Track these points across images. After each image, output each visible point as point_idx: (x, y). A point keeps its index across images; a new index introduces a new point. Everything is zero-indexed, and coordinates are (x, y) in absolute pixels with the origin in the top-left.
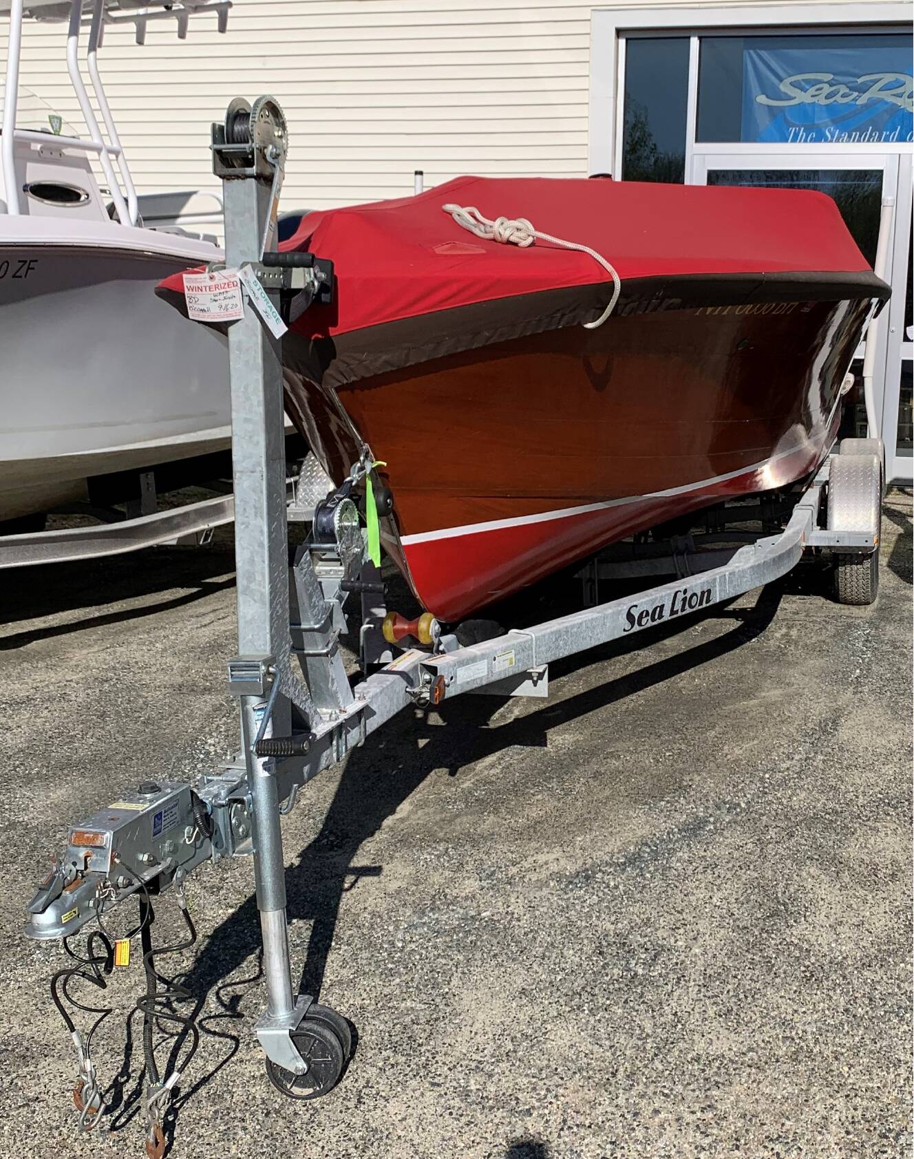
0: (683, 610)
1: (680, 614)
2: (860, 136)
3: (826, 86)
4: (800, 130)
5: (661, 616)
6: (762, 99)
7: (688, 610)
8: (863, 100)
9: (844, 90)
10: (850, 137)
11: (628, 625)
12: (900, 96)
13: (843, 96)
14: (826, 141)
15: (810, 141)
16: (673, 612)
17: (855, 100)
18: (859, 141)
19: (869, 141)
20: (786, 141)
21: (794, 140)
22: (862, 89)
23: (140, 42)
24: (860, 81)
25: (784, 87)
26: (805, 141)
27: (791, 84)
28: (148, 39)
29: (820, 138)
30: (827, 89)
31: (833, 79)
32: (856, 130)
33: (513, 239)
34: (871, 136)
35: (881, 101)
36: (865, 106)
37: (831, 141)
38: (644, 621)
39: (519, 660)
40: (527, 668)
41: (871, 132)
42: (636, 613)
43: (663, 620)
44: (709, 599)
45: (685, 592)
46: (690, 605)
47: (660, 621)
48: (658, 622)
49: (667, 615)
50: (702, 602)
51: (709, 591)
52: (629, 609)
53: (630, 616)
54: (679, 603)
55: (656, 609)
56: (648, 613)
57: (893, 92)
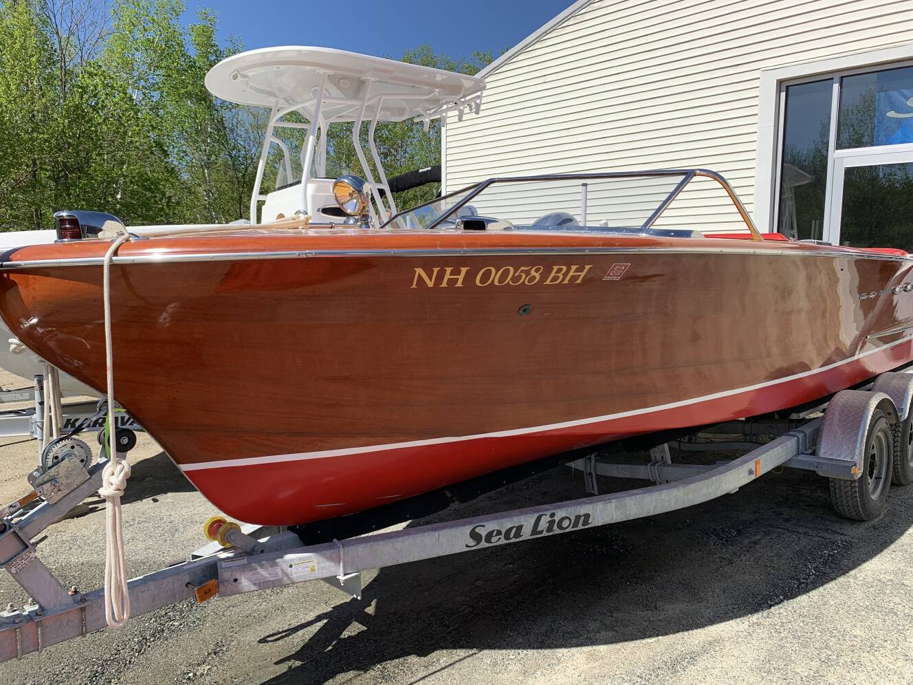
0: (550, 529)
1: (545, 534)
5: (518, 535)
6: (892, 114)
7: (556, 531)
11: (472, 542)
16: (534, 531)
25: (910, 103)
38: (494, 539)
39: (323, 568)
40: (333, 575)
42: (483, 532)
43: (521, 539)
44: (586, 523)
45: (552, 515)
46: (560, 527)
47: (518, 540)
48: (513, 540)
49: (526, 534)
50: (576, 524)
51: (587, 516)
52: (474, 529)
53: (475, 536)
54: (543, 524)
55: (511, 529)
56: (499, 533)
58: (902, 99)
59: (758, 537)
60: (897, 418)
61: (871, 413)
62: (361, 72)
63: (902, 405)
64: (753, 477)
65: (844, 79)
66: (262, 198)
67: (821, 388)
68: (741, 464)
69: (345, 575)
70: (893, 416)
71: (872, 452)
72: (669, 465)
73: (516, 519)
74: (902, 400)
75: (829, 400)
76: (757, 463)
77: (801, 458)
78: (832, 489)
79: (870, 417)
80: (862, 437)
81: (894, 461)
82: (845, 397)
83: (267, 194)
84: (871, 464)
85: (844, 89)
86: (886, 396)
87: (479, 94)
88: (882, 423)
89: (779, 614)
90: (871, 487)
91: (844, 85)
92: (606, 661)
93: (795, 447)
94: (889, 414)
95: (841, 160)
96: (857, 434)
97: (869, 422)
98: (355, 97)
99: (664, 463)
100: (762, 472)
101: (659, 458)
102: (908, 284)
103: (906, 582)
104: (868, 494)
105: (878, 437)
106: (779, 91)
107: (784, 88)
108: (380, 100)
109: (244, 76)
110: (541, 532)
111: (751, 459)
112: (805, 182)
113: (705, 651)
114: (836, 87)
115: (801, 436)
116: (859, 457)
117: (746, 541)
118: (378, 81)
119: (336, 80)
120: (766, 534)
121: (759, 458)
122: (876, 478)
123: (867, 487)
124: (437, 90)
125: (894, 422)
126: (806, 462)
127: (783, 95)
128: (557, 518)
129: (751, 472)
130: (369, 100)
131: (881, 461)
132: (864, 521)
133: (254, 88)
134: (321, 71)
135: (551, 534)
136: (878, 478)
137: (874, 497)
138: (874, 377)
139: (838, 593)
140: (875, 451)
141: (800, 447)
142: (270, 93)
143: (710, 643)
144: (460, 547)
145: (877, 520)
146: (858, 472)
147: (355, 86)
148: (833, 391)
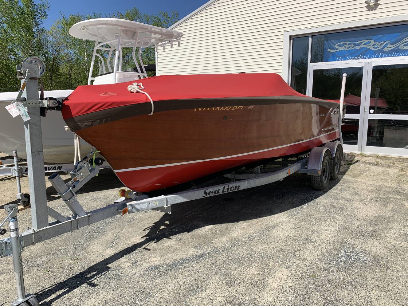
0: (228, 191)
1: (226, 192)
2: (357, 58)
3: (347, 45)
4: (340, 57)
6: (329, 50)
7: (230, 191)
8: (358, 48)
9: (353, 46)
10: (354, 58)
11: (204, 195)
12: (370, 46)
13: (352, 47)
15: (343, 60)
17: (356, 48)
18: (357, 59)
19: (360, 59)
21: (338, 60)
22: (358, 45)
23: (179, 46)
24: (357, 43)
25: (336, 46)
26: (341, 60)
27: (337, 46)
28: (181, 45)
29: (346, 59)
30: (348, 46)
31: (350, 43)
32: (356, 56)
33: (132, 91)
34: (361, 58)
36: (359, 50)
37: (349, 60)
38: (211, 194)
39: (159, 204)
40: (163, 206)
41: (361, 56)
42: (208, 192)
43: (219, 194)
44: (238, 188)
45: (228, 186)
46: (231, 190)
47: (218, 194)
48: (217, 194)
49: (221, 192)
50: (235, 189)
51: (239, 186)
52: (205, 191)
53: (205, 193)
54: (226, 189)
55: (216, 191)
56: (212, 192)
57: (368, 45)
58: (333, 45)
59: (289, 196)
60: (332, 156)
61: (324, 154)
62: (135, 29)
63: (333, 152)
64: (288, 175)
65: (313, 36)
66: (93, 79)
67: (308, 147)
68: (284, 170)
69: (166, 206)
70: (330, 156)
71: (324, 168)
72: (260, 173)
73: (217, 187)
74: (333, 151)
75: (310, 151)
76: (289, 170)
77: (302, 169)
78: (312, 180)
79: (323, 155)
80: (321, 161)
81: (331, 171)
82: (315, 149)
83: (95, 77)
84: (324, 171)
85: (313, 39)
86: (328, 149)
87: (179, 38)
88: (327, 158)
89: (298, 215)
90: (324, 179)
91: (313, 38)
92: (248, 230)
93: (300, 166)
94: (329, 155)
95: (313, 67)
96: (319, 161)
97: (323, 157)
98: (132, 39)
99: (258, 173)
100: (291, 173)
101: (256, 171)
102: (335, 112)
103: (334, 205)
104: (323, 181)
105: (326, 162)
106: (290, 39)
107: (292, 38)
108: (142, 40)
109: (87, 29)
110: (225, 192)
111: (288, 169)
112: (299, 74)
113: (276, 225)
114: (310, 39)
115: (302, 162)
116: (320, 168)
117: (285, 198)
118: (141, 32)
119: (125, 32)
120: (291, 195)
121: (290, 169)
122: (325, 176)
123: (322, 179)
124: (164, 36)
125: (331, 158)
126: (303, 171)
127: (292, 41)
128: (230, 187)
129: (287, 173)
130: (138, 40)
131: (327, 171)
132: (322, 190)
133: (89, 33)
134: (119, 28)
135: (228, 192)
136: (326, 176)
137: (325, 182)
138: (325, 144)
139: (315, 209)
140: (325, 167)
141: (302, 166)
142: (95, 36)
143: (278, 223)
144: (201, 197)
145: (326, 190)
146: (320, 173)
147: (133, 34)
148: (311, 148)
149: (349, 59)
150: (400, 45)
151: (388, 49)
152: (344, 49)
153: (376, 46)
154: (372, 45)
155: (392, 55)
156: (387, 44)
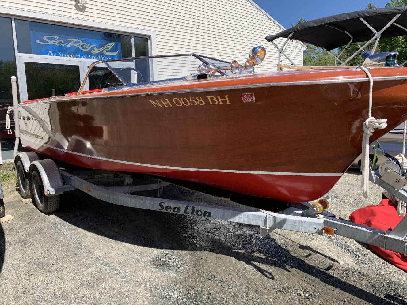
2: (69, 56)
4: (51, 52)
6: (38, 41)
8: (69, 46)
9: (63, 42)
10: (66, 56)
12: (79, 45)
13: (63, 44)
14: (60, 56)
15: (55, 56)
17: (67, 45)
19: (72, 57)
20: (47, 55)
21: (50, 55)
22: (68, 42)
24: (67, 40)
27: (46, 38)
29: (58, 55)
30: (58, 41)
31: (59, 39)
32: (68, 54)
34: (72, 56)
35: (74, 46)
36: (70, 47)
41: (73, 55)
57: (77, 44)
149: (62, 55)
150: (104, 50)
151: (95, 51)
152: (54, 44)
153: (84, 47)
154: (81, 45)
155: (99, 58)
156: (93, 47)
